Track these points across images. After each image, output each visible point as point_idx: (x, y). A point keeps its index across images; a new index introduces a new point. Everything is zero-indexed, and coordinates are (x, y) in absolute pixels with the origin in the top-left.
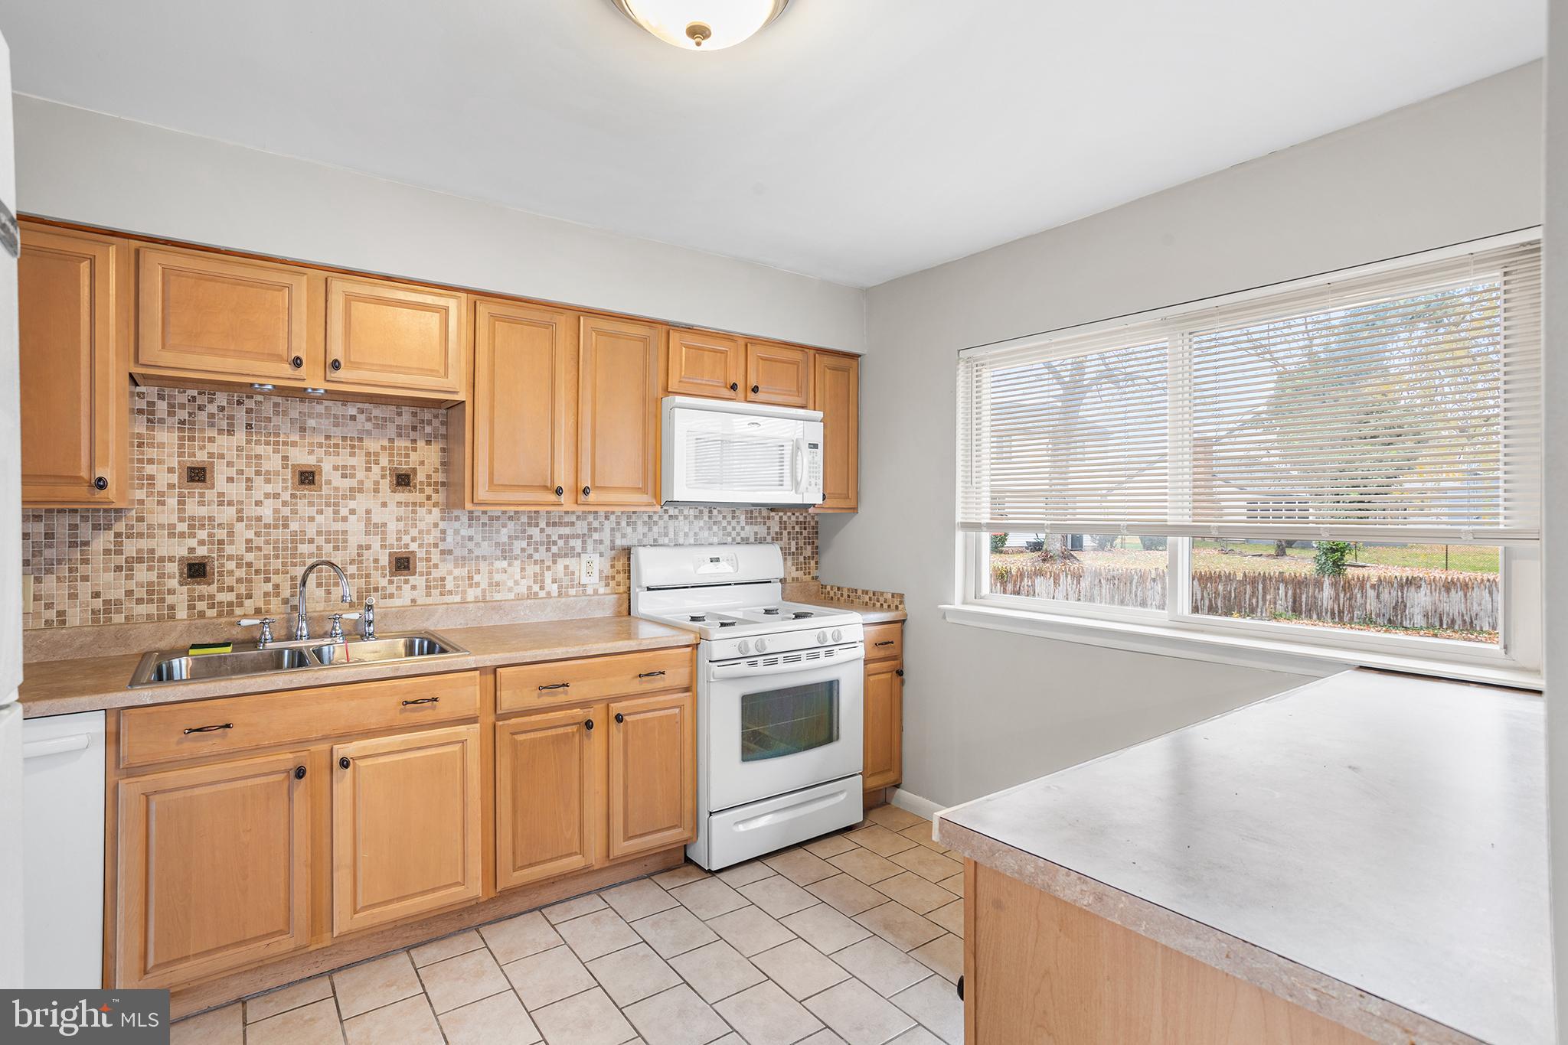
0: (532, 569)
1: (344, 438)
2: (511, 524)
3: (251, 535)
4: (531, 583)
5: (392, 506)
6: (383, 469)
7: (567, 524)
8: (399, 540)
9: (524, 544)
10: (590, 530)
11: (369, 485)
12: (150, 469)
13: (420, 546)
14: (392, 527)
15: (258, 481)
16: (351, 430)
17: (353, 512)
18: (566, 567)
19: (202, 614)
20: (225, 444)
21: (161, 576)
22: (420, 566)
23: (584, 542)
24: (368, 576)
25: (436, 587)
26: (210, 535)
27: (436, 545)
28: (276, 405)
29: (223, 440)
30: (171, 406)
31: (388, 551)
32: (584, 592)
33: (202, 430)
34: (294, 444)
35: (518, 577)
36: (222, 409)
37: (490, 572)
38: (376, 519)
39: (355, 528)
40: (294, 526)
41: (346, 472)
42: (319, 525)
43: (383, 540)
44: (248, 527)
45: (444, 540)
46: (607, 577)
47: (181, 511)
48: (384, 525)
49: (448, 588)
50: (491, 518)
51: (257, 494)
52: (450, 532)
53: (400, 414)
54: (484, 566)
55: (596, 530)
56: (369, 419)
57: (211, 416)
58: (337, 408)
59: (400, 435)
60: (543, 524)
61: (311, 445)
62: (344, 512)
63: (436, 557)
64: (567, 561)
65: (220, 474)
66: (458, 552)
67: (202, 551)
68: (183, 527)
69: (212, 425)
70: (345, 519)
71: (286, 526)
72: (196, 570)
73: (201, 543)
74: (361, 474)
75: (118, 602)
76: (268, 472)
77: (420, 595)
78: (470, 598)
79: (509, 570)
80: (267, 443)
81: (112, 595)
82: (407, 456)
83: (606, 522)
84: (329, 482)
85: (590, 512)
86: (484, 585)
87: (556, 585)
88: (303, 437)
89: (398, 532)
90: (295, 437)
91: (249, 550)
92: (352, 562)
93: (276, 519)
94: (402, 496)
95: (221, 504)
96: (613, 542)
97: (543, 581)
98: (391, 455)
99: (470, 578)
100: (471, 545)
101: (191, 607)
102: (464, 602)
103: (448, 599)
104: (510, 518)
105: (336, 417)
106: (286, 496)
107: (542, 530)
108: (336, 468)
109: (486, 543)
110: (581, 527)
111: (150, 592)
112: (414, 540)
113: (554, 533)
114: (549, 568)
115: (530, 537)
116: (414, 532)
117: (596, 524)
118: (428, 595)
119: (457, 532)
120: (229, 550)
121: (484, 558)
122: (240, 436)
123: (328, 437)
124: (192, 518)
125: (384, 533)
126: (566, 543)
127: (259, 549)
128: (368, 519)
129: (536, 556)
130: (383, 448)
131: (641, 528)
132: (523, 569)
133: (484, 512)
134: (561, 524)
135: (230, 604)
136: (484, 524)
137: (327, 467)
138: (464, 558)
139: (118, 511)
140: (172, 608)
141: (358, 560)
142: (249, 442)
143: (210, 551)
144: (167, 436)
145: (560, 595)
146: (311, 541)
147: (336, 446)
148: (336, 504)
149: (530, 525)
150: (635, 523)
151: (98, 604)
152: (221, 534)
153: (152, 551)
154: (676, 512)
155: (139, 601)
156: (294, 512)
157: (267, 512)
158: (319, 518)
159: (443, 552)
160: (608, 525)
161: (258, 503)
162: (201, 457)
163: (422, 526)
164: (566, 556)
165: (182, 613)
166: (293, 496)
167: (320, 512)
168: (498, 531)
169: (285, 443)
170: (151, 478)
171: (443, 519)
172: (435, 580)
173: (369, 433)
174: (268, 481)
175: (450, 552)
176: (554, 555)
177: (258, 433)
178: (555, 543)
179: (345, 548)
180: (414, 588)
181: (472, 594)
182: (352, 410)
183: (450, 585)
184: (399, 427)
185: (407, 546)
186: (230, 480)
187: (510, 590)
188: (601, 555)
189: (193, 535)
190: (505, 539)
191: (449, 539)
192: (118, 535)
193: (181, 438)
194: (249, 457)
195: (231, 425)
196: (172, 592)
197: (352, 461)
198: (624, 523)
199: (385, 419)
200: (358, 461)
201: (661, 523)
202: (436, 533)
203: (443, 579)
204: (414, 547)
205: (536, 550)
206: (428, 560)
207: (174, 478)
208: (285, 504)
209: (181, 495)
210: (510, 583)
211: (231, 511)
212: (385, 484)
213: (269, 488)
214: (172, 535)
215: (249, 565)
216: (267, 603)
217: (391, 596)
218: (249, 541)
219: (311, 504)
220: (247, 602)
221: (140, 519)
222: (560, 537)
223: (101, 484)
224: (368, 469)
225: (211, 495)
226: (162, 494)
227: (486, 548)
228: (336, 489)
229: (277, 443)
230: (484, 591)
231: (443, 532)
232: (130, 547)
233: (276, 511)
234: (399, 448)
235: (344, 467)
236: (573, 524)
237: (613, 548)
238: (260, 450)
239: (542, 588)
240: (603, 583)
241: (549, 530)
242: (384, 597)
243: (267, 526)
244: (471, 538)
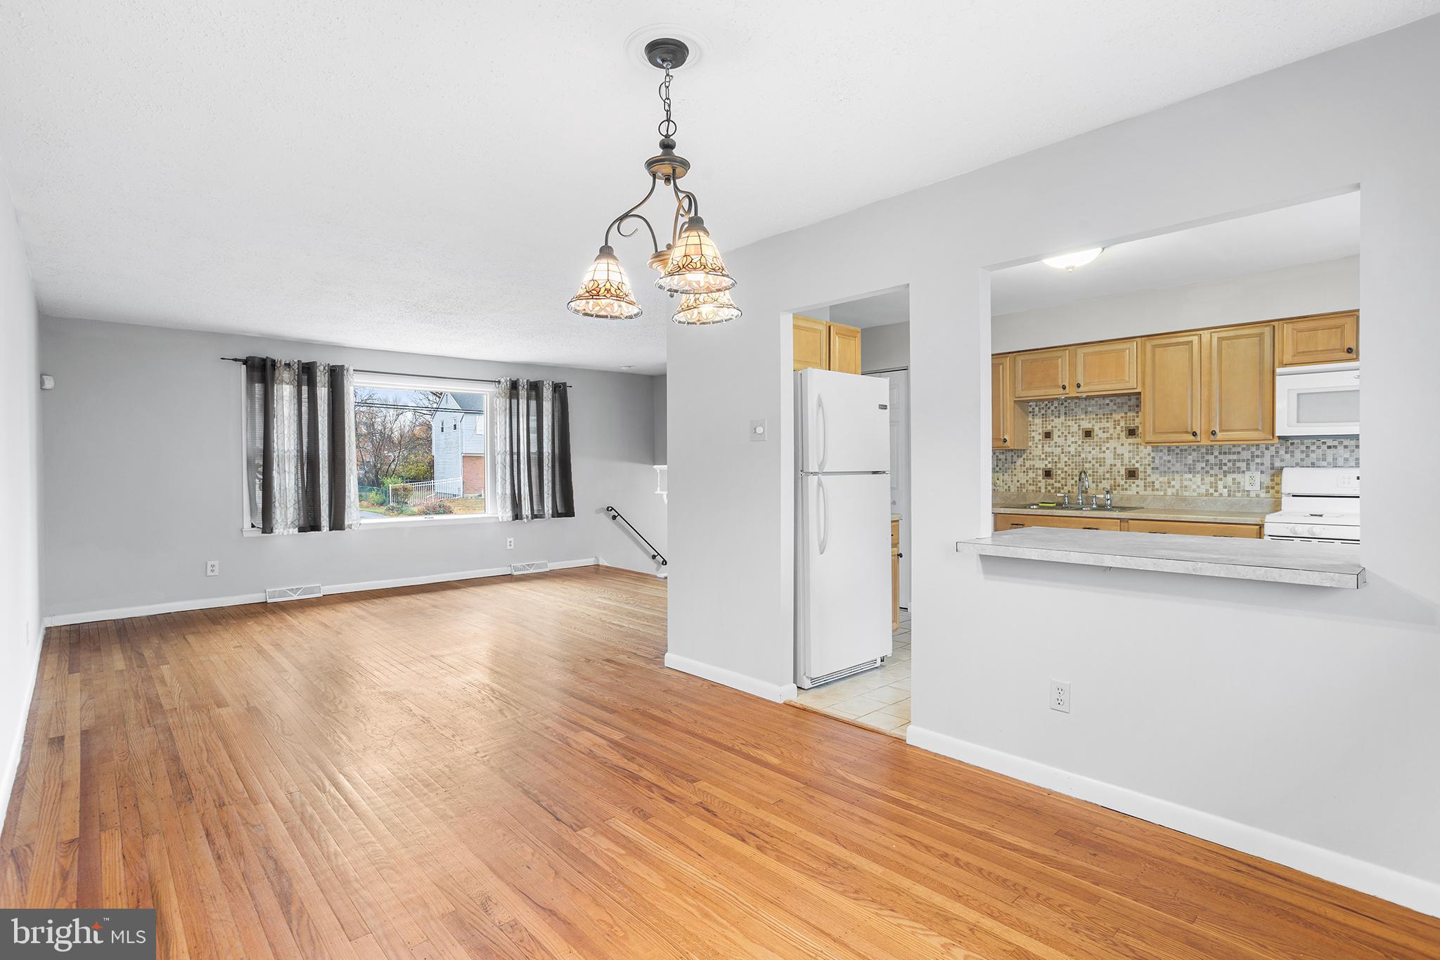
0: (1208, 479)
1: (1104, 415)
2: (1195, 454)
3: (1066, 459)
4: (1208, 488)
5: (1126, 445)
6: (1122, 427)
7: (1234, 453)
8: (1130, 462)
9: (1204, 465)
10: (1253, 456)
11: (1115, 435)
12: (1033, 434)
13: (1141, 465)
14: (1127, 455)
15: (1069, 436)
16: (1107, 410)
17: (1108, 449)
18: (1234, 479)
19: (1049, 491)
20: (1057, 421)
21: (1037, 475)
22: (1141, 475)
23: (1248, 464)
24: (1115, 479)
25: (1149, 486)
26: (1052, 459)
27: (1149, 465)
28: (1076, 403)
29: (1056, 420)
30: (1039, 409)
31: (1124, 468)
32: (1248, 495)
33: (1049, 417)
34: (1083, 419)
35: (1199, 483)
36: (1056, 407)
37: (1181, 480)
38: (1119, 451)
39: (1109, 456)
40: (1083, 455)
41: (1104, 430)
42: (1093, 455)
43: (1122, 462)
44: (1066, 456)
45: (1153, 462)
46: (1267, 487)
47: (1043, 450)
48: (1123, 455)
49: (1156, 487)
50: (1181, 450)
51: (1069, 442)
52: (1157, 458)
53: (1130, 400)
54: (1177, 477)
55: (1257, 456)
56: (1115, 404)
57: (1052, 411)
58: (1101, 401)
59: (1130, 410)
60: (1216, 453)
61: (1090, 419)
62: (1104, 449)
63: (1149, 471)
64: (1235, 476)
65: (1056, 434)
66: (1162, 469)
67: (1049, 466)
68: (1043, 456)
69: (1052, 415)
70: (1104, 452)
71: (1080, 456)
72: (1048, 474)
73: (1049, 463)
74: (1111, 431)
75: (1024, 484)
76: (1073, 433)
77: (1141, 490)
78: (1169, 494)
79: (1193, 479)
80: (1072, 420)
81: (1024, 481)
82: (1134, 420)
83: (1267, 451)
84: (1097, 435)
85: (1253, 445)
86: (1178, 487)
87: (1226, 490)
88: (1086, 416)
89: (1130, 458)
90: (1083, 416)
91: (1066, 466)
92: (1108, 472)
93: (1076, 452)
94: (1131, 440)
95: (1056, 447)
96: (1272, 464)
97: (1217, 487)
98: (1126, 420)
99: (1169, 483)
100: (1169, 465)
101: (1046, 488)
102: (1165, 494)
103: (1156, 493)
104: (1194, 450)
105: (1100, 405)
106: (1080, 442)
107: (1216, 457)
108: (1100, 429)
109: (1179, 464)
110: (1246, 455)
111: (1033, 481)
112: (1137, 462)
113: (1225, 459)
114: (1221, 480)
115: (1207, 461)
116: (1137, 458)
117: (1257, 453)
118: (1145, 490)
119: (1161, 458)
120: (1059, 466)
121: (1177, 472)
122: (1063, 418)
123: (1097, 415)
124: (1046, 453)
125: (1122, 458)
126: (1234, 465)
127: (1069, 465)
128: (1115, 452)
129: (1212, 472)
130: (1122, 417)
131: (1298, 455)
132: (1202, 479)
133: (1177, 447)
134: (1230, 453)
135: (1059, 488)
136: (1177, 454)
137: (1096, 428)
138: (1165, 472)
139: (1024, 450)
140: (1040, 488)
141: (1110, 472)
142: (1065, 420)
143: (1052, 466)
144: (1038, 421)
145: (1229, 495)
146: (1090, 462)
147: (1100, 418)
148: (1101, 445)
149: (1207, 454)
150: (1292, 452)
151: (1018, 484)
152: (1056, 459)
153: (1034, 466)
154: (1336, 443)
155: (1030, 484)
156: (1083, 449)
157: (1072, 450)
158: (1093, 451)
159: (1153, 468)
160: (1268, 454)
161: (1069, 446)
162: (1049, 428)
163: (1142, 455)
164: (1234, 472)
165: (1043, 491)
166: (1083, 442)
167: (1094, 449)
168: (1186, 458)
169: (1079, 419)
170: (1033, 437)
171: (1153, 451)
172: (1149, 482)
173: (1115, 411)
174: (1073, 436)
175: (1157, 468)
176: (1225, 472)
177: (1069, 416)
178: (1225, 465)
179: (1104, 465)
180: (1138, 486)
181: (1170, 491)
182: (1107, 401)
183: (1157, 485)
184: (1130, 406)
185: (1134, 465)
186: (1059, 436)
187: (1194, 490)
188: (1262, 472)
189: (1046, 459)
190: (1191, 462)
191: (1157, 462)
192: (1024, 459)
193: (1043, 421)
194: (1066, 427)
195: (1059, 414)
196: (1040, 482)
197: (1108, 425)
198: (1282, 452)
199: (1122, 403)
200: (1110, 425)
201: (1320, 452)
202: (1149, 459)
203: (1153, 483)
204: (1137, 465)
205: (1212, 468)
206: (1145, 472)
207: (1041, 437)
208: (1079, 446)
209: (1043, 444)
210: (1194, 487)
211: (1059, 450)
212: (1123, 435)
213: (1073, 439)
214: (1040, 459)
215: (1066, 472)
216: (1073, 489)
217: (1126, 489)
218: (1066, 462)
219: (1090, 446)
220: (1065, 487)
221: (1030, 453)
222: (1229, 461)
223: (1005, 441)
224: (1115, 428)
225: (1052, 443)
226: (1036, 443)
227: (1178, 467)
228: (1100, 438)
229: (1076, 419)
230: (1177, 490)
231: (1153, 458)
232: (1028, 464)
233: (1076, 449)
234: (1130, 417)
235: (1104, 428)
236: (1239, 453)
237: (1272, 468)
238: (1070, 423)
239: (1216, 491)
240: (1264, 491)
241: (1221, 457)
242: (1123, 490)
243: (1073, 456)
244: (1169, 461)
